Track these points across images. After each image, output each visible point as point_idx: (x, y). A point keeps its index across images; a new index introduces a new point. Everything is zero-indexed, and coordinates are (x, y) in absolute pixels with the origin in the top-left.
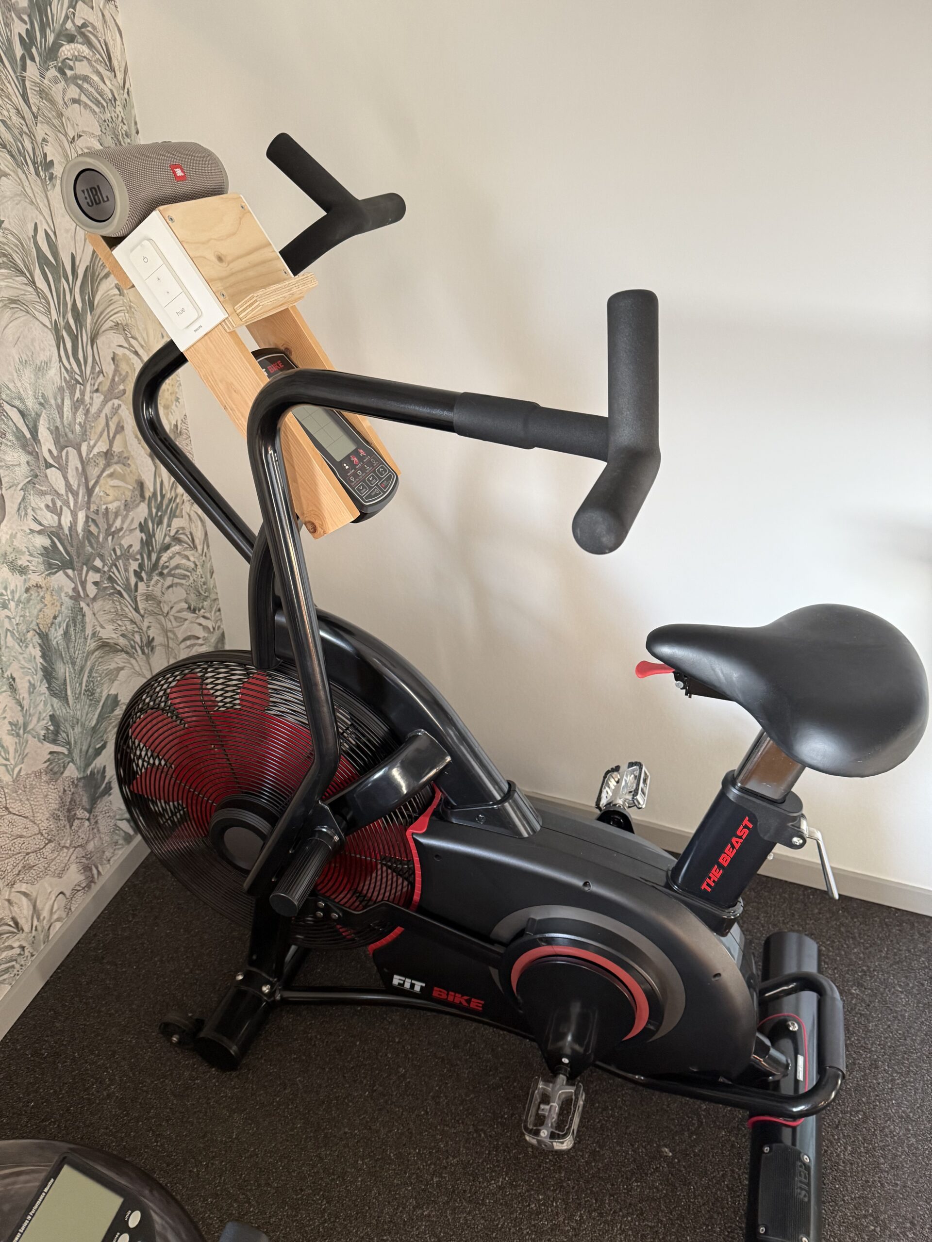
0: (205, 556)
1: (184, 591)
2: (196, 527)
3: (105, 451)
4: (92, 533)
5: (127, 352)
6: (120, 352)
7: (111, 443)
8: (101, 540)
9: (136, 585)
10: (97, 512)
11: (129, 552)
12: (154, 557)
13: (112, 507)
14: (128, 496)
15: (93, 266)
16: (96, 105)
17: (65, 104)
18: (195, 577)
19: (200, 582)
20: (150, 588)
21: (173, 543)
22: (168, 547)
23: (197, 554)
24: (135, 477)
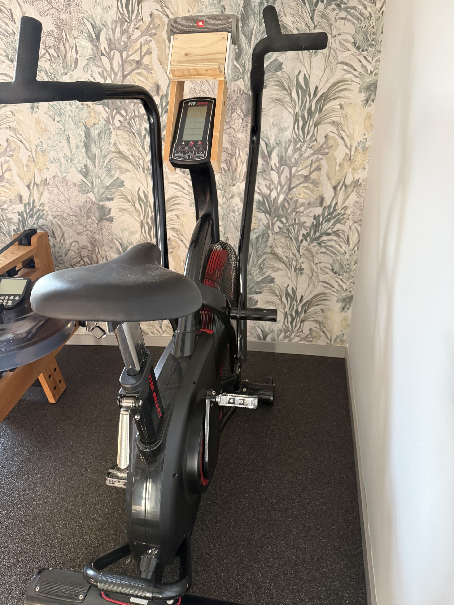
0: (355, 252)
1: (332, 260)
2: (353, 235)
3: (306, 175)
4: (285, 207)
5: (336, 136)
6: (331, 135)
7: (310, 173)
8: (289, 211)
9: (302, 241)
10: (291, 199)
11: (303, 224)
12: (318, 234)
13: (301, 201)
14: (312, 200)
15: (328, 93)
16: (356, 20)
17: (336, 20)
18: (342, 258)
19: (345, 262)
20: (310, 247)
21: (333, 234)
22: (329, 234)
23: (348, 248)
24: (320, 194)
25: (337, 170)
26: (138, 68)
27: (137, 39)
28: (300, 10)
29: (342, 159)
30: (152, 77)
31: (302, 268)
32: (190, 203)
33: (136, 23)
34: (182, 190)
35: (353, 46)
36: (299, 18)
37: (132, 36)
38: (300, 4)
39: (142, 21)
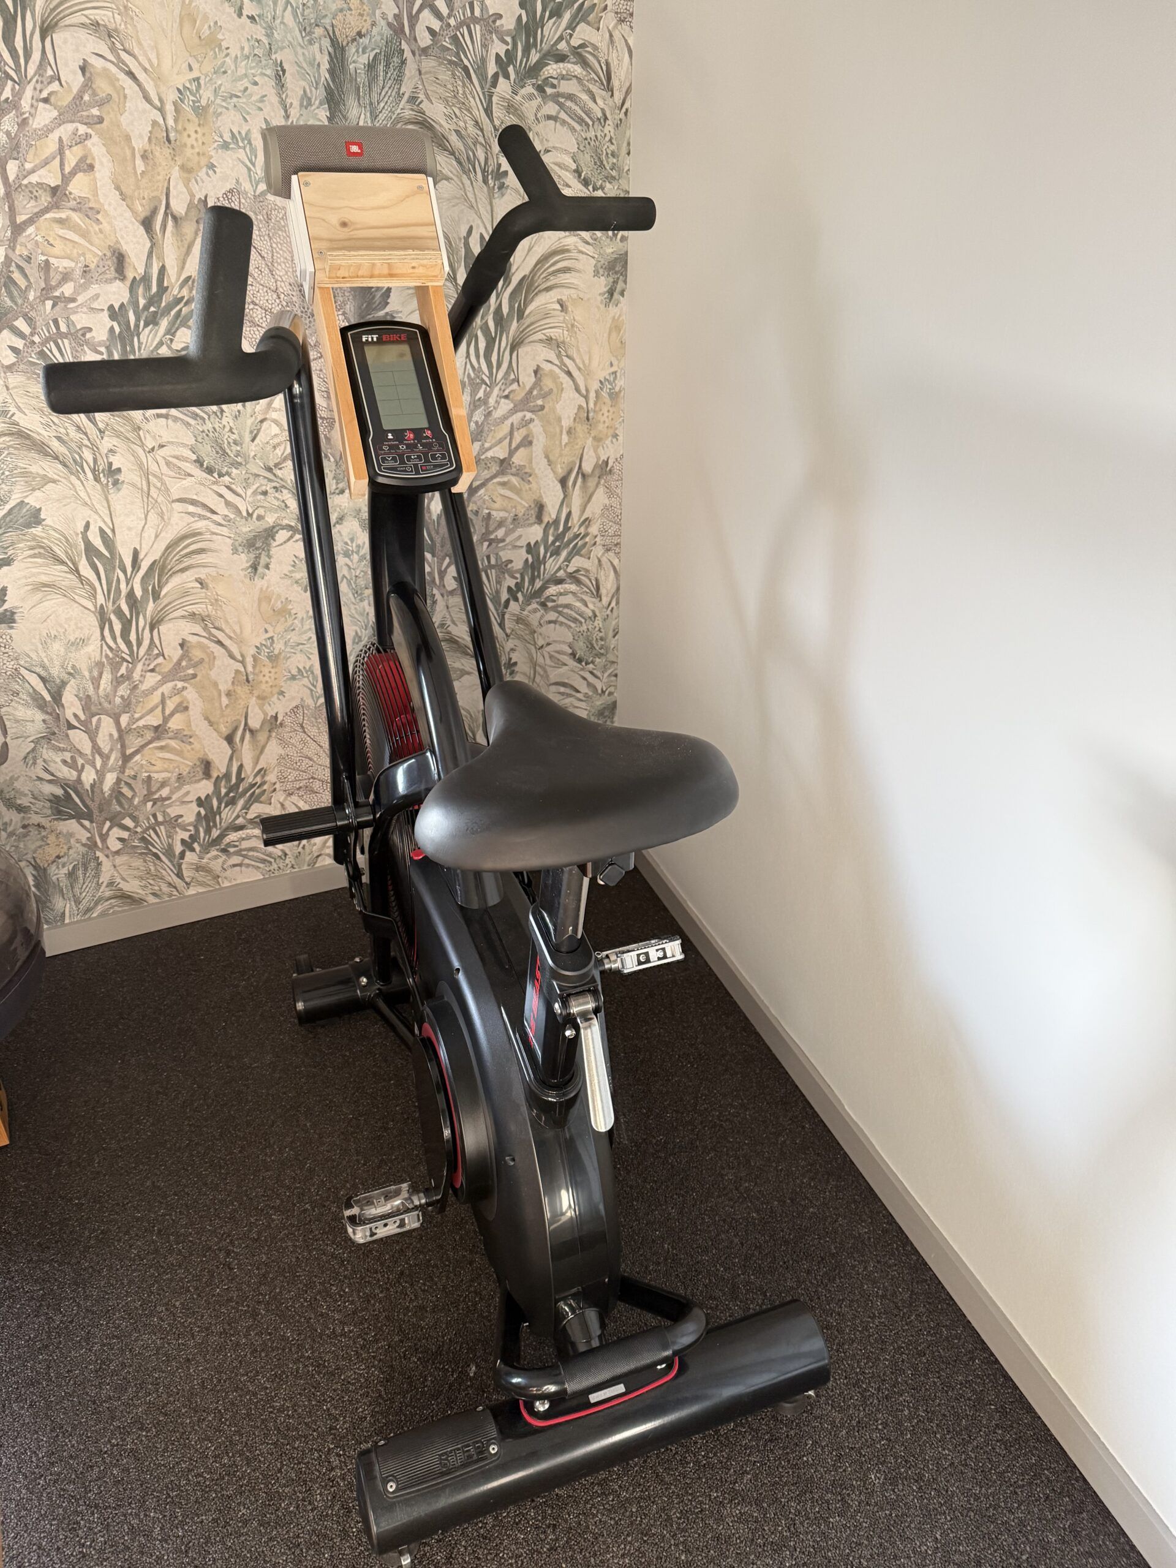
0: (612, 611)
1: (569, 634)
2: (607, 577)
3: (502, 457)
5: (557, 370)
6: (547, 367)
7: (512, 453)
9: (507, 602)
10: (477, 513)
11: (506, 566)
12: (538, 584)
13: (497, 515)
14: (521, 511)
15: (533, 277)
16: (578, 122)
17: (537, 119)
18: (590, 627)
19: (596, 635)
20: (525, 613)
21: (568, 581)
22: (560, 582)
23: (599, 604)
24: (535, 497)
25: (563, 444)
26: (56, 206)
27: (48, 130)
28: (461, 92)
29: (572, 419)
30: (101, 231)
31: (512, 661)
32: (233, 545)
33: (39, 86)
34: (209, 515)
35: (575, 177)
36: (460, 109)
37: (31, 122)
38: (459, 77)
39: (57, 82)
